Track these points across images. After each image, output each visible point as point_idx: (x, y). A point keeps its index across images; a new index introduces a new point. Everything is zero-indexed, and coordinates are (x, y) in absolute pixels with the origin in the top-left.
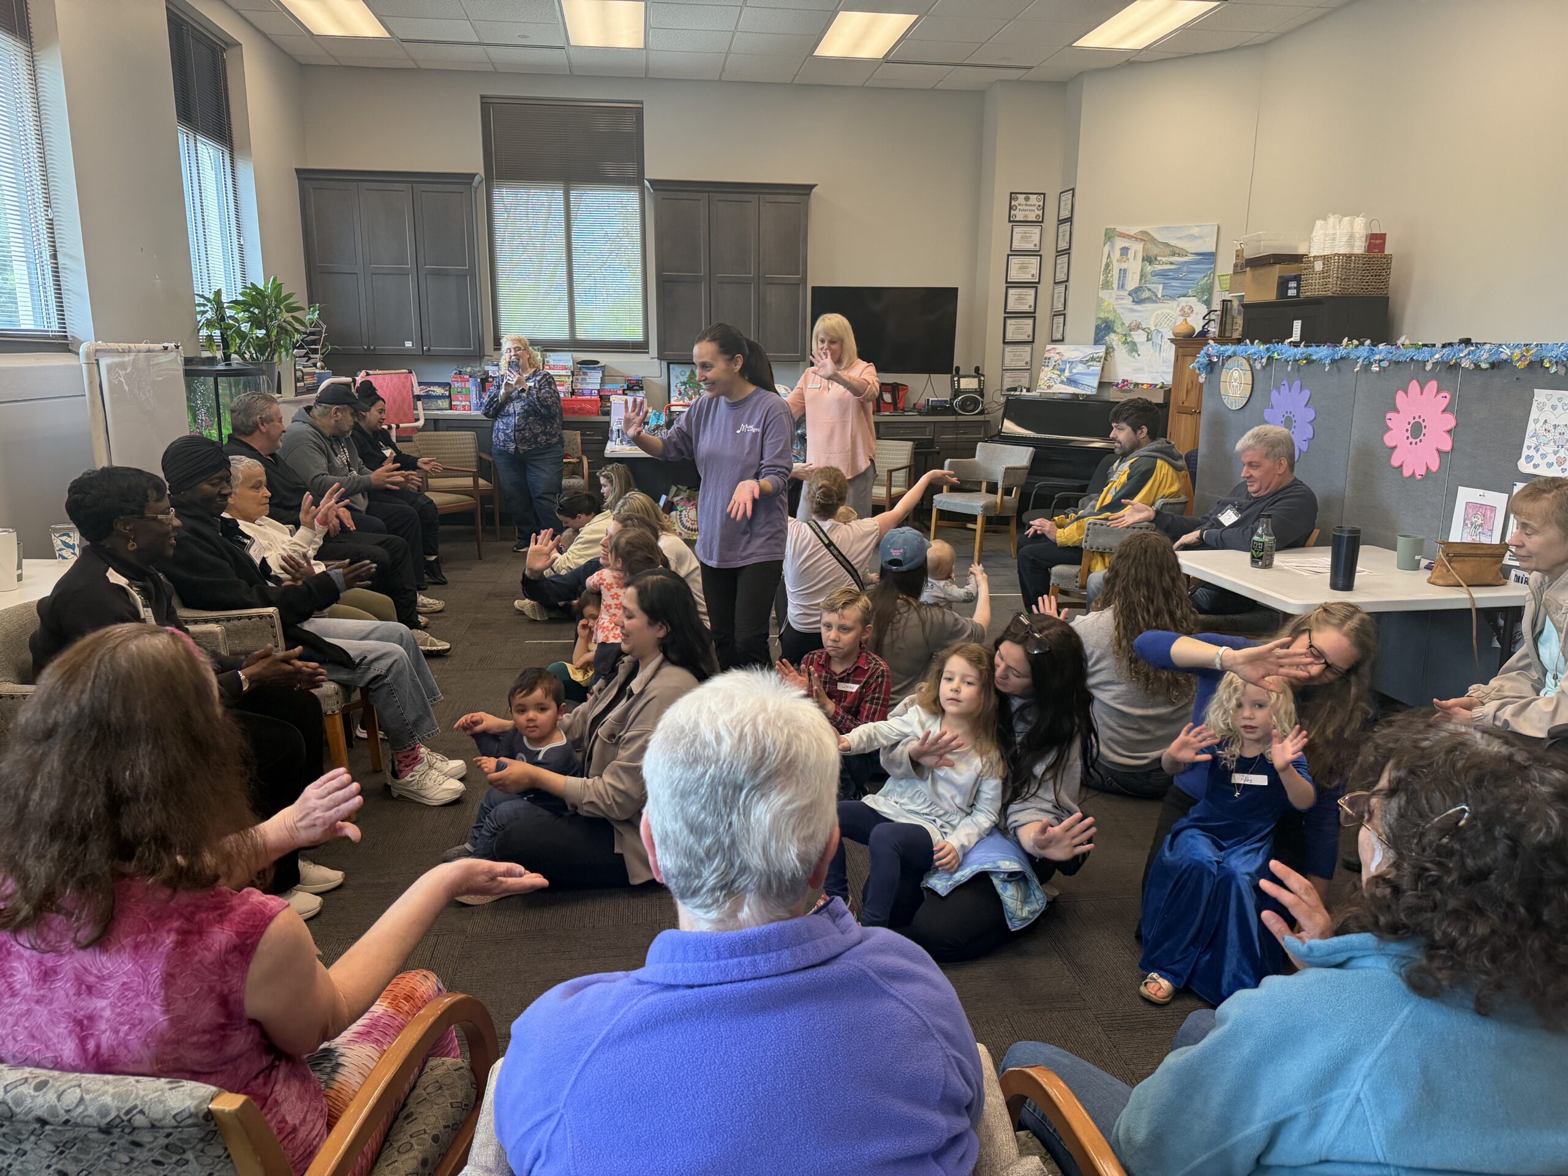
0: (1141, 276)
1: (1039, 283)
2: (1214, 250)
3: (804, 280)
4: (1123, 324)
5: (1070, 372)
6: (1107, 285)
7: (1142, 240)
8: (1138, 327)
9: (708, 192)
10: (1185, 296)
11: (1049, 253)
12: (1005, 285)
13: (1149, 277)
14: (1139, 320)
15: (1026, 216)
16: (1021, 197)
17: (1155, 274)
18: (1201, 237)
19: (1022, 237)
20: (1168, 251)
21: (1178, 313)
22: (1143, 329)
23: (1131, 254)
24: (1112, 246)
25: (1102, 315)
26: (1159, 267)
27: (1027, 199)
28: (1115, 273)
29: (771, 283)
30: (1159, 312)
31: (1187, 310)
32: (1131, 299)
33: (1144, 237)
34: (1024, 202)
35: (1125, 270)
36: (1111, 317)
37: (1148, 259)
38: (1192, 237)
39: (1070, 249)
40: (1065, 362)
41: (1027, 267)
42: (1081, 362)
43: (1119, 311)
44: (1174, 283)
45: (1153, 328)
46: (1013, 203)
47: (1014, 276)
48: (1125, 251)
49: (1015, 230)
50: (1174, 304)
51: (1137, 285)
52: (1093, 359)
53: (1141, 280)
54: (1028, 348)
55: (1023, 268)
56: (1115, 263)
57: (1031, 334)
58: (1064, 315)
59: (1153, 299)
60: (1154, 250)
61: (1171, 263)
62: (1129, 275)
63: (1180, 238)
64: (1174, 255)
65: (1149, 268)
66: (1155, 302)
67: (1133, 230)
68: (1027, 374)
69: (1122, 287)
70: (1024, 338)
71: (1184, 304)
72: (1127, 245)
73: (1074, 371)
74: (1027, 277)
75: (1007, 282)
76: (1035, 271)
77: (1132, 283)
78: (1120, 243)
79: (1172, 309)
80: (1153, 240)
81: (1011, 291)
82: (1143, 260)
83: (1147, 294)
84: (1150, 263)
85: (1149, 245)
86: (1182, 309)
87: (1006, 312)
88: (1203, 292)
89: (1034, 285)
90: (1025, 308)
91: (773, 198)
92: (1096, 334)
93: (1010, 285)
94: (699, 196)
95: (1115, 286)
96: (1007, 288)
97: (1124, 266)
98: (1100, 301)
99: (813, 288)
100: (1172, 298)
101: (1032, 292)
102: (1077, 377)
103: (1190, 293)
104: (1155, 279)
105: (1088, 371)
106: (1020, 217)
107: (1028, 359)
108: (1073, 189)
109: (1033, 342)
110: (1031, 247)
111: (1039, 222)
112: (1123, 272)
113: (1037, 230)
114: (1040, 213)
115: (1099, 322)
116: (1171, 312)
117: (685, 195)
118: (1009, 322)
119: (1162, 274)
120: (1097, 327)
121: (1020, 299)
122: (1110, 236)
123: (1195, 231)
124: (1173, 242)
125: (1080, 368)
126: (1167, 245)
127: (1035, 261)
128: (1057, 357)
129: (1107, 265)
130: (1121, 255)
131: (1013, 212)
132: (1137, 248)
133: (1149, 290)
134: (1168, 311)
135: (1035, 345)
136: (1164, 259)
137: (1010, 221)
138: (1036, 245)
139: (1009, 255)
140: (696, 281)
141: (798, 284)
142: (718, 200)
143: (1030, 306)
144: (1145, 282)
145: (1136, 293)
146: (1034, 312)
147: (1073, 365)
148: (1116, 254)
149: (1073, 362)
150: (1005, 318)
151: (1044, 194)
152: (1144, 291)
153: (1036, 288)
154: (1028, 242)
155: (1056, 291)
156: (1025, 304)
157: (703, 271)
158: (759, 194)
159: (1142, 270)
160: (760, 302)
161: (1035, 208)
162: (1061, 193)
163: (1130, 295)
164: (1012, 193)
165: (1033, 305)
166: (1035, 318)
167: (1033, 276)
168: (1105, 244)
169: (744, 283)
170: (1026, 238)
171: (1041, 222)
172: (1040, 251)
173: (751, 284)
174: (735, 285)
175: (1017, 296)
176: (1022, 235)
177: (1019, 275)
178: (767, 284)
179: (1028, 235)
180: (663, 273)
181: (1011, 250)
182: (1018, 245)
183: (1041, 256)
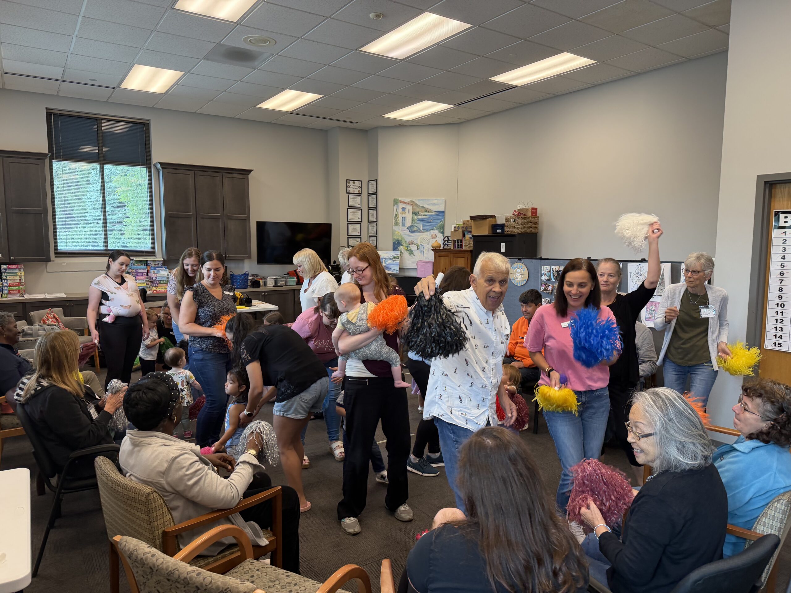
0: (412, 221)
1: (361, 222)
2: (443, 210)
3: (248, 217)
4: (406, 242)
5: (385, 263)
6: (397, 224)
7: (411, 205)
8: (413, 243)
9: (195, 171)
10: (433, 230)
11: (365, 209)
12: (347, 223)
13: (416, 221)
14: (413, 240)
15: (354, 191)
16: (351, 182)
17: (419, 220)
18: (438, 204)
19: (353, 201)
20: (423, 210)
21: (430, 237)
22: (415, 244)
23: (407, 211)
24: (398, 206)
25: (396, 238)
26: (420, 217)
27: (354, 183)
28: (400, 219)
29: (231, 218)
30: (422, 236)
31: (434, 236)
32: (408, 230)
33: (412, 203)
34: (353, 184)
35: (405, 218)
36: (400, 238)
37: (415, 213)
38: (434, 204)
39: (377, 207)
41: (356, 215)
42: (390, 259)
43: (403, 236)
44: (427, 224)
45: (419, 244)
46: (348, 184)
47: (351, 218)
48: (404, 209)
49: (350, 197)
50: (428, 233)
51: (411, 225)
52: (395, 258)
53: (412, 222)
55: (354, 214)
56: (399, 214)
58: (377, 237)
59: (418, 231)
60: (417, 210)
61: (425, 215)
62: (407, 220)
63: (428, 204)
64: (426, 211)
65: (415, 217)
66: (419, 232)
67: (407, 200)
69: (404, 225)
71: (432, 233)
72: (403, 206)
73: (387, 263)
74: (356, 219)
75: (348, 221)
76: (359, 216)
77: (408, 223)
78: (401, 206)
79: (427, 235)
80: (416, 205)
81: (350, 225)
82: (413, 213)
83: (415, 229)
84: (416, 215)
85: (415, 207)
86: (432, 235)
87: (348, 235)
88: (440, 228)
89: (359, 223)
90: (356, 233)
91: (230, 175)
92: (394, 246)
94: (188, 172)
95: (401, 224)
96: (348, 224)
97: (404, 216)
98: (393, 232)
99: (257, 222)
100: (427, 230)
101: (359, 226)
102: (388, 266)
103: (435, 229)
104: (419, 222)
105: (394, 263)
106: (351, 191)
108: (376, 179)
110: (357, 205)
111: (360, 194)
112: (404, 218)
113: (359, 198)
114: (360, 189)
115: (395, 241)
116: (427, 237)
117: (181, 171)
118: (350, 239)
119: (422, 220)
120: (394, 243)
121: (354, 229)
122: (396, 202)
123: (435, 202)
124: (426, 206)
125: (390, 262)
126: (423, 207)
127: (359, 212)
129: (396, 215)
130: (403, 211)
131: (348, 189)
132: (409, 208)
133: (416, 227)
134: (425, 236)
136: (422, 213)
137: (347, 193)
138: (359, 204)
139: (348, 209)
140: (189, 217)
141: (246, 219)
142: (200, 175)
143: (359, 233)
144: (414, 223)
145: (411, 228)
146: (361, 235)
147: (386, 260)
148: (400, 210)
149: (385, 259)
150: (348, 238)
151: (361, 181)
152: (414, 227)
153: (361, 224)
154: (355, 203)
155: (370, 226)
156: (357, 231)
157: (192, 212)
158: (222, 173)
159: (412, 218)
160: (225, 228)
161: (357, 187)
162: (369, 181)
163: (408, 229)
164: (347, 180)
165: (360, 232)
166: (361, 238)
167: (359, 218)
168: (394, 206)
169: (216, 219)
170: (354, 201)
171: (361, 194)
172: (361, 207)
173: (219, 219)
174: (210, 219)
175: (352, 228)
176: (353, 199)
177: (353, 218)
178: (229, 219)
179: (355, 199)
180: (169, 213)
181: (349, 206)
182: (351, 204)
183: (361, 209)
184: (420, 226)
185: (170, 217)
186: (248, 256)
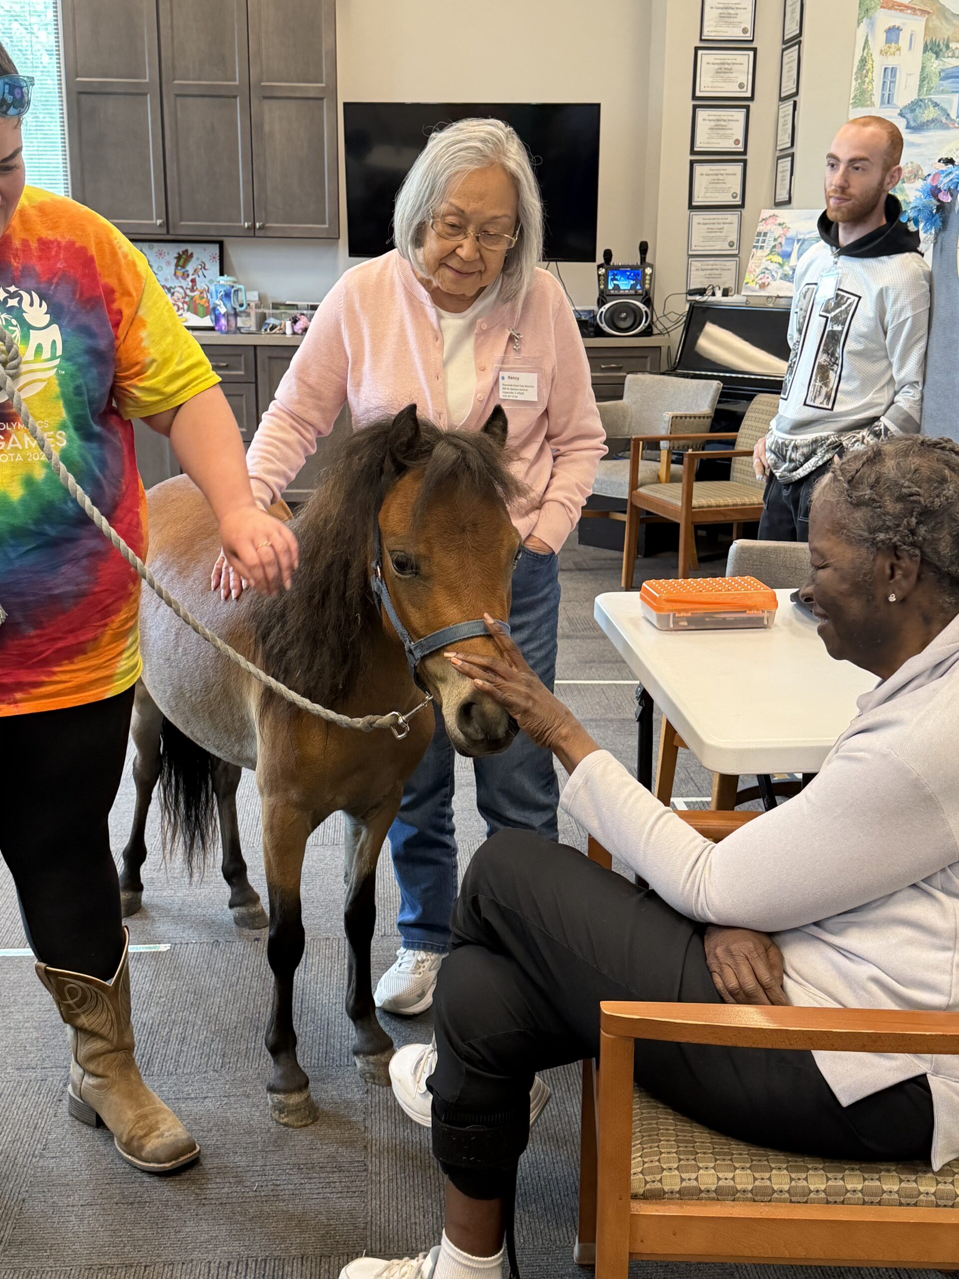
0: (922, 80)
1: (752, 98)
3: (331, 90)
6: (863, 99)
7: (924, 12)
8: (916, 174)
11: (769, 43)
12: (690, 103)
13: (935, 81)
14: (919, 163)
17: (947, 76)
19: (721, 16)
23: (903, 39)
24: (872, 25)
26: (953, 63)
28: (877, 75)
29: (269, 96)
35: (894, 70)
37: (934, 48)
39: (800, 35)
40: (791, 241)
41: (730, 71)
47: (707, 86)
48: (893, 33)
51: (914, 97)
53: (921, 87)
54: (732, 217)
55: (723, 71)
56: (876, 57)
57: (739, 191)
58: (792, 155)
59: (943, 123)
60: (944, 31)
62: (901, 77)
65: (935, 65)
66: (945, 127)
68: (731, 264)
69: (889, 101)
70: (727, 199)
72: (896, 23)
74: (730, 89)
75: (694, 97)
76: (745, 78)
77: (907, 93)
78: (885, 19)
80: (942, 10)
81: (702, 114)
82: (925, 50)
83: (930, 113)
84: (938, 54)
85: (936, 22)
87: (693, 152)
89: (743, 103)
90: (727, 145)
93: (701, 102)
95: (877, 99)
96: (695, 107)
97: (891, 62)
101: (740, 114)
104: (947, 84)
107: (734, 237)
109: (742, 206)
110: (736, 33)
112: (890, 73)
113: (745, 3)
118: (698, 168)
121: (718, 128)
122: (868, 7)
127: (744, 59)
128: (778, 231)
129: (863, 61)
130: (888, 41)
132: (915, 27)
133: (936, 105)
135: (744, 211)
138: (745, 31)
139: (697, 49)
140: (138, 93)
141: (322, 99)
143: (737, 142)
144: (929, 90)
145: (913, 111)
146: (744, 153)
148: (879, 40)
149: (804, 240)
150: (692, 163)
152: (926, 107)
153: (748, 108)
154: (732, 25)
155: (775, 113)
156: (727, 137)
157: (149, 76)
159: (923, 68)
160: (253, 129)
163: (901, 115)
165: (741, 139)
166: (745, 162)
167: (741, 86)
168: (859, 22)
169: (224, 96)
170: (726, 16)
172: (752, 41)
173: (235, 97)
174: (207, 99)
175: (713, 123)
176: (720, 11)
177: (716, 84)
178: (265, 98)
179: (731, 11)
180: (78, 79)
181: (701, 40)
182: (711, 29)
183: (755, 50)
184: (950, 102)
185: (80, 93)
186: (327, 226)
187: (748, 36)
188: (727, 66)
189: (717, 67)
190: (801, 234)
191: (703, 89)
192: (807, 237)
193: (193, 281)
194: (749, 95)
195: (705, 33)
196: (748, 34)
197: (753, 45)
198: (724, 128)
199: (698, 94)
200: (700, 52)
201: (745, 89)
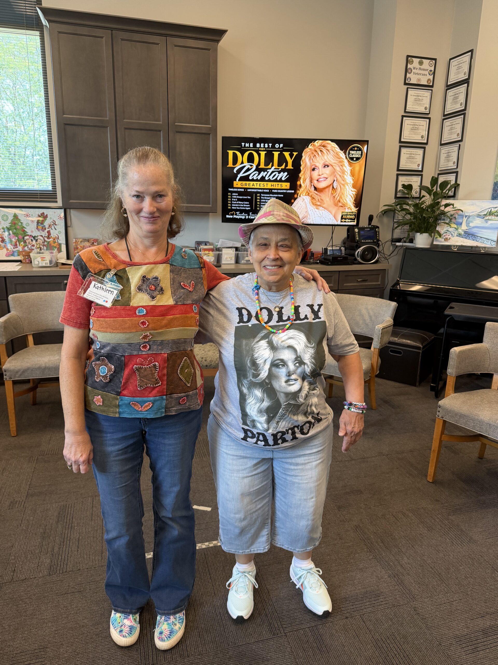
1: (426, 144)
3: (214, 130)
5: (468, 224)
9: (112, 29)
11: (436, 116)
12: (398, 145)
15: (419, 80)
16: (416, 61)
19: (416, 100)
27: (421, 63)
29: (180, 131)
34: (418, 66)
39: (465, 110)
40: (463, 216)
41: (418, 129)
42: (479, 216)
46: (409, 66)
47: (407, 136)
49: (411, 92)
52: (491, 213)
55: (414, 129)
58: (457, 173)
73: (471, 225)
74: (417, 138)
75: (400, 142)
76: (424, 133)
81: (404, 150)
87: (398, 170)
89: (422, 146)
90: (414, 166)
91: (180, 41)
92: (495, 190)
93: (404, 144)
94: (99, 32)
96: (401, 147)
99: (223, 138)
101: (420, 151)
102: (474, 230)
105: (487, 225)
106: (413, 81)
108: (472, 51)
110: (421, 109)
111: (429, 87)
113: (427, 94)
114: (431, 77)
115: (496, 179)
117: (85, 31)
118: (400, 178)
120: (496, 184)
121: (410, 158)
125: (478, 222)
127: (423, 123)
131: (408, 75)
137: (405, 84)
138: (425, 109)
139: (403, 116)
140: (102, 126)
141: (209, 134)
142: (122, 40)
143: (419, 165)
146: (422, 171)
147: (470, 219)
149: (469, 216)
150: (398, 175)
151: (435, 60)
153: (425, 148)
154: (420, 105)
155: (443, 151)
156: (415, 162)
157: (109, 116)
158: (166, 35)
160: (170, 150)
161: (427, 73)
162: (450, 59)
164: (408, 56)
165: (421, 164)
166: (422, 176)
167: (422, 137)
169: (153, 130)
170: (418, 100)
171: (432, 86)
172: (429, 114)
173: (160, 131)
174: (143, 132)
175: (408, 155)
176: (415, 97)
177: (410, 135)
178: (177, 132)
179: (420, 98)
180: (64, 116)
181: (405, 112)
182: (411, 106)
183: (429, 119)
185: (66, 124)
186: (211, 206)
187: (427, 111)
188: (416, 126)
189: (412, 126)
190: (467, 213)
191: (405, 137)
192: (471, 214)
193: (49, 232)
194: (425, 141)
195: (407, 108)
196: (427, 110)
197: (429, 116)
198: (413, 158)
199: (402, 140)
200: (404, 118)
201: (424, 139)
